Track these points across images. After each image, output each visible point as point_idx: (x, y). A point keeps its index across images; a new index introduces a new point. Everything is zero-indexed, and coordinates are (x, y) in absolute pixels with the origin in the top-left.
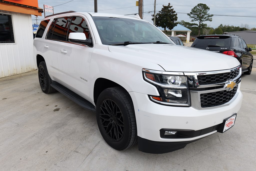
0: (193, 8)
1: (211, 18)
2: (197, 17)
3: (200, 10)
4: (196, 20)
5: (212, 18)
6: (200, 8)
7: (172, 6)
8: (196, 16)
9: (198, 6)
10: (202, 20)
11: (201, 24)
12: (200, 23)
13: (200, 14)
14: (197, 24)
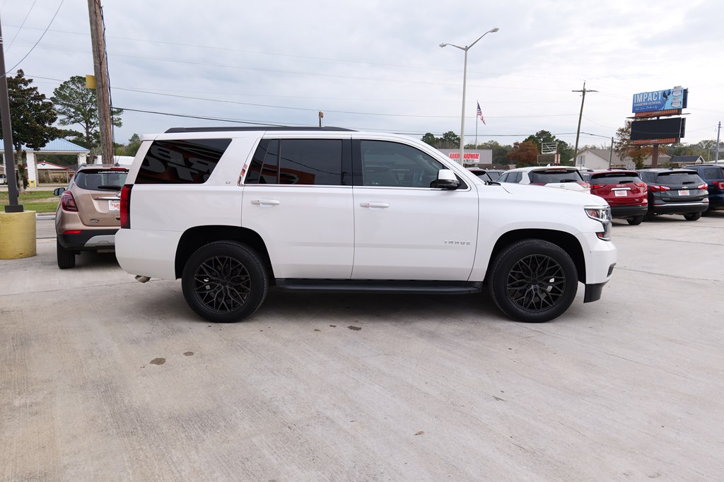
0: (58, 86)
1: (119, 117)
2: (74, 112)
3: (80, 94)
4: (73, 122)
5: (120, 119)
6: (78, 88)
7: (31, 78)
8: (73, 110)
9: (74, 83)
10: (92, 124)
11: (93, 132)
12: (87, 128)
13: (84, 105)
14: (80, 132)
